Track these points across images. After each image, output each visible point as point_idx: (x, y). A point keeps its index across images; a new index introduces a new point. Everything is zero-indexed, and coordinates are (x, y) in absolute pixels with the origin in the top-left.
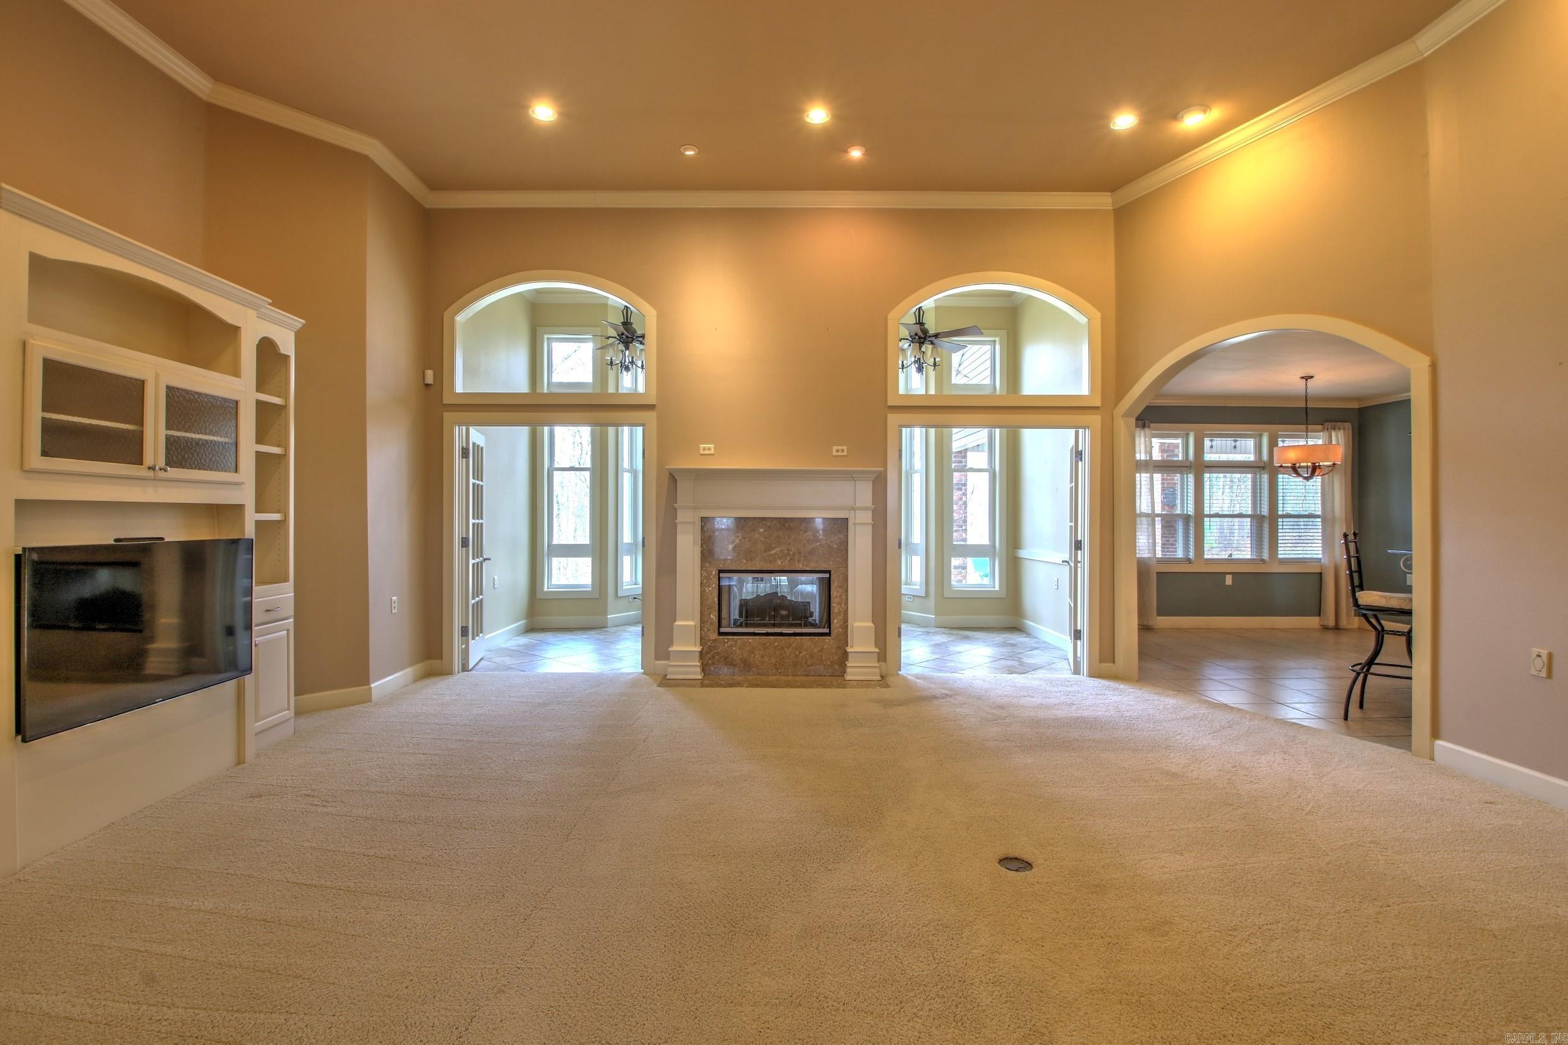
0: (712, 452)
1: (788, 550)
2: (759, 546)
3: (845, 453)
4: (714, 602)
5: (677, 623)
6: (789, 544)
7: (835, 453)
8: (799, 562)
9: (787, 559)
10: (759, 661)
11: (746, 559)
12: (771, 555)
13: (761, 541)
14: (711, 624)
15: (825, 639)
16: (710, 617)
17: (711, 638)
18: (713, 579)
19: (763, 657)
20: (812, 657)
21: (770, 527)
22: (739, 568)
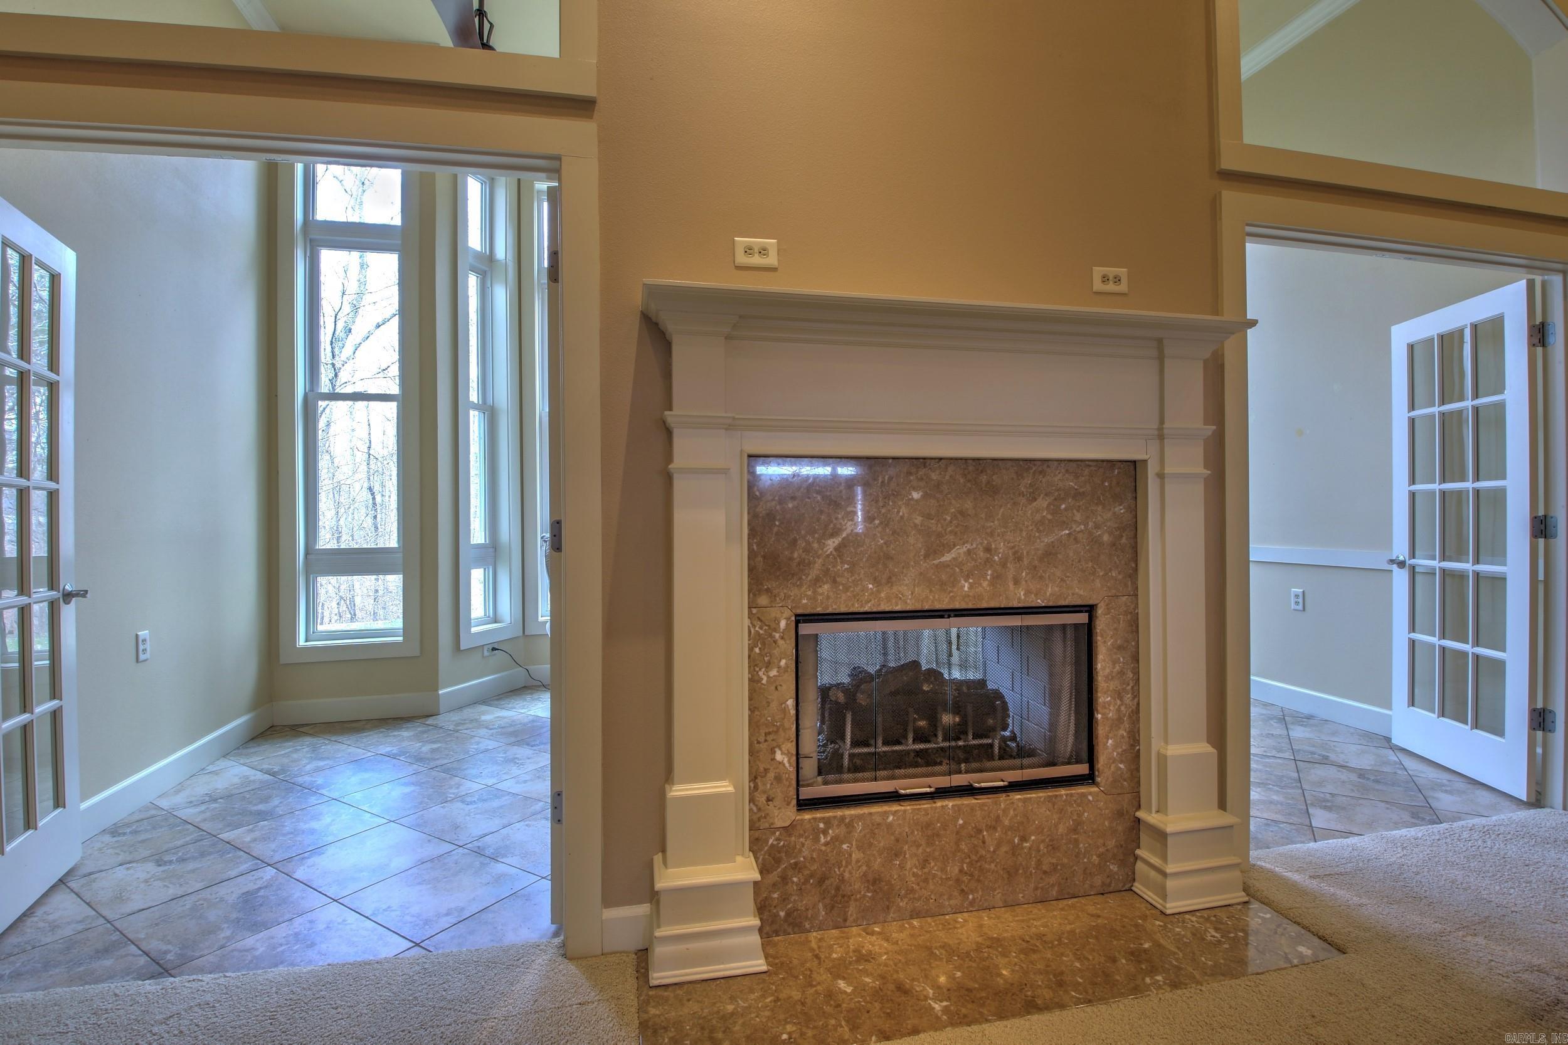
0: (772, 260)
1: (988, 550)
2: (911, 540)
3: (1123, 287)
4: (784, 711)
5: (678, 791)
6: (992, 534)
7: (1098, 286)
8: (1016, 582)
9: (984, 577)
10: (914, 875)
11: (875, 580)
12: (945, 566)
13: (916, 525)
14: (778, 779)
15: (1083, 795)
16: (773, 759)
17: (779, 823)
18: (781, 642)
19: (925, 862)
20: (1053, 848)
21: (938, 485)
22: (857, 608)
